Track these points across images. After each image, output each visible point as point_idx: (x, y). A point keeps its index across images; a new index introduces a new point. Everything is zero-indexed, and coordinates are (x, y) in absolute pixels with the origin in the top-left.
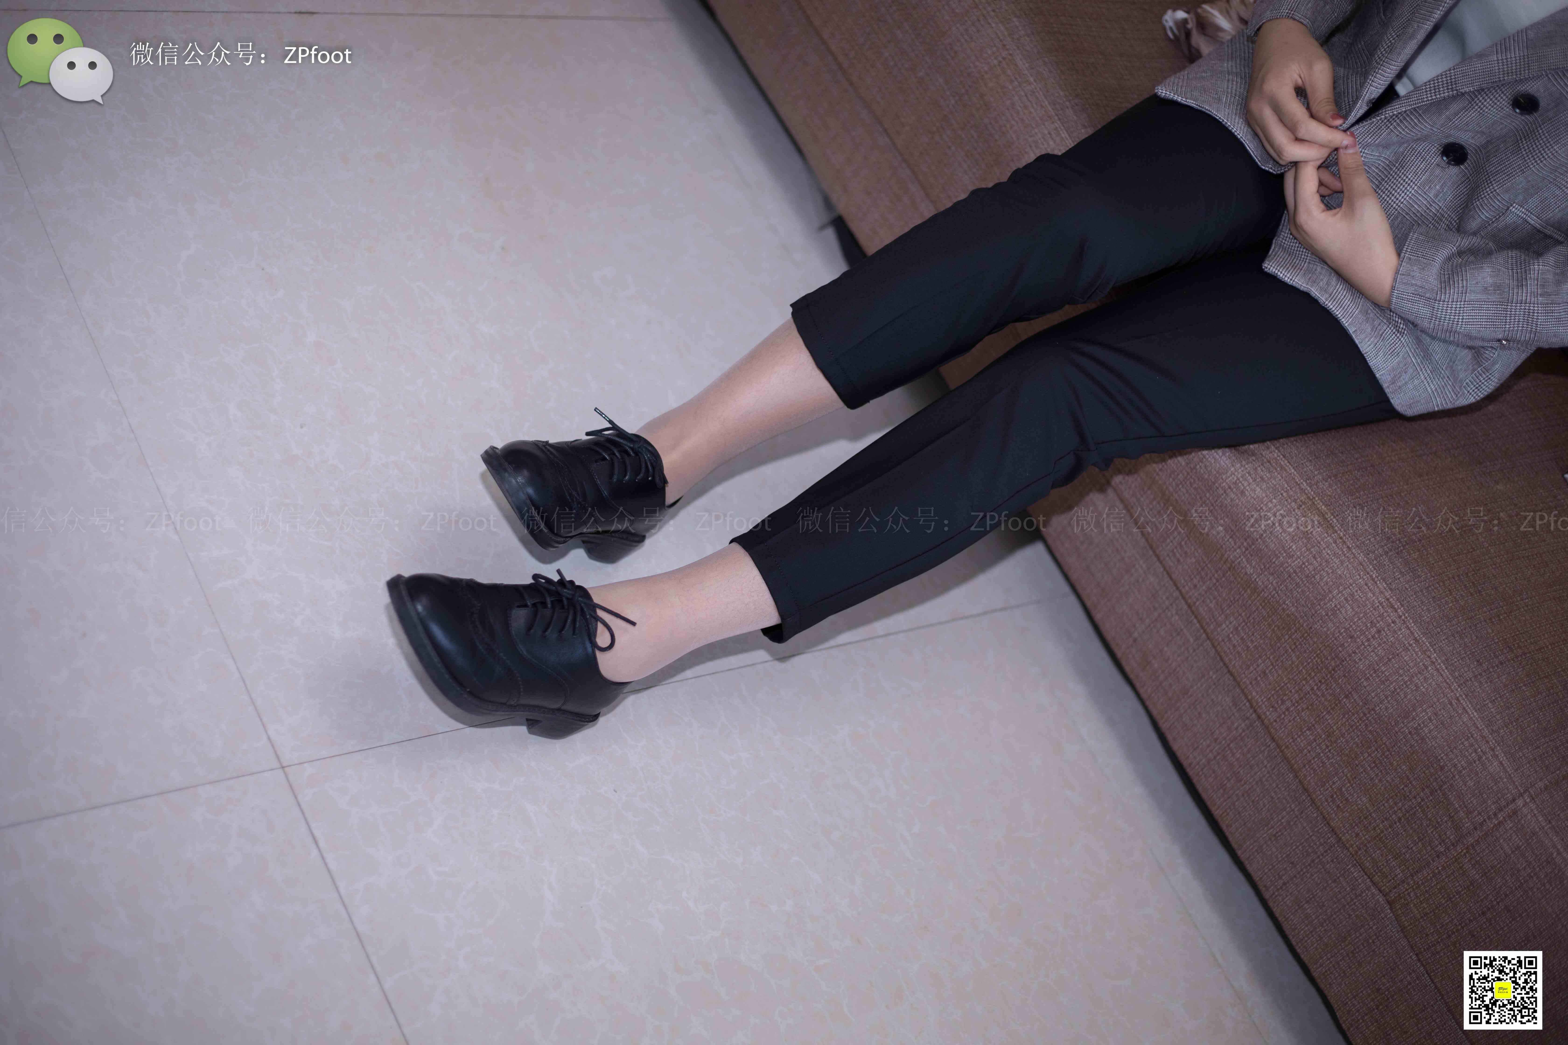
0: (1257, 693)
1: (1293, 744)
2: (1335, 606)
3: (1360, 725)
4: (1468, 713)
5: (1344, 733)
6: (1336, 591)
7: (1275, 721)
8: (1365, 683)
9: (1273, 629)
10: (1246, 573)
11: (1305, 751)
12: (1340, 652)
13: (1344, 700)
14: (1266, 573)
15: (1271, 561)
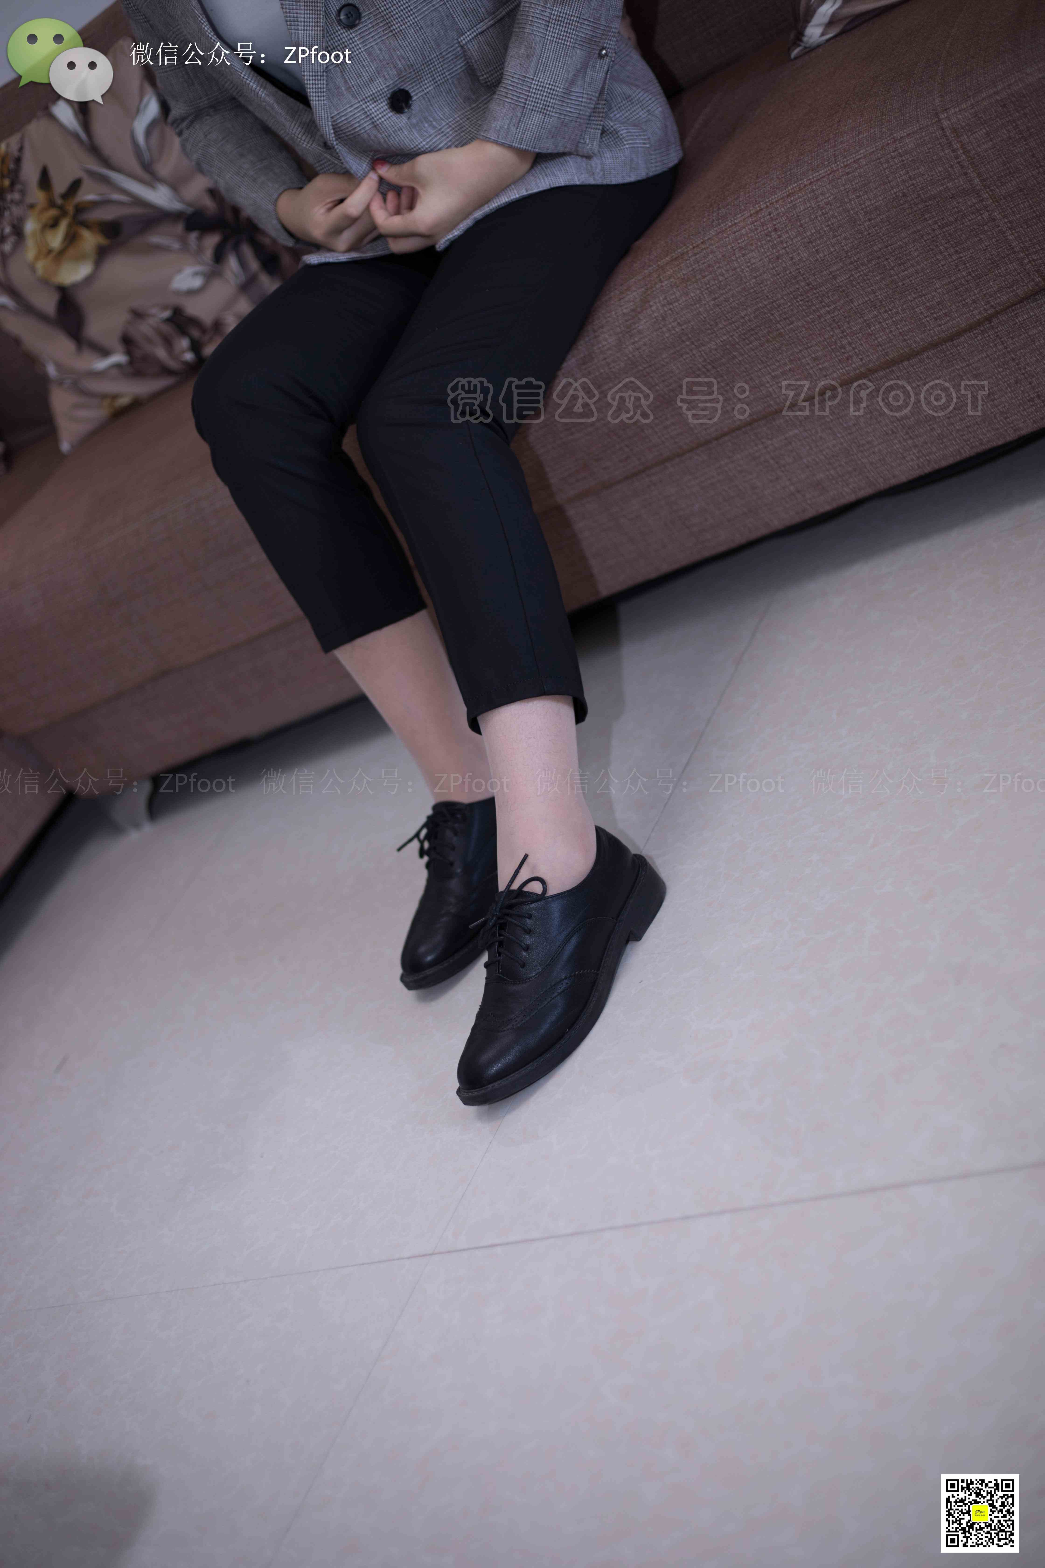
0: (834, 372)
1: (883, 347)
2: (748, 267)
3: (863, 271)
4: (860, 159)
5: (872, 290)
6: (735, 263)
7: (861, 360)
8: (821, 255)
9: (772, 338)
10: (716, 350)
11: (890, 335)
12: (790, 273)
13: (838, 281)
14: (715, 329)
15: (703, 321)
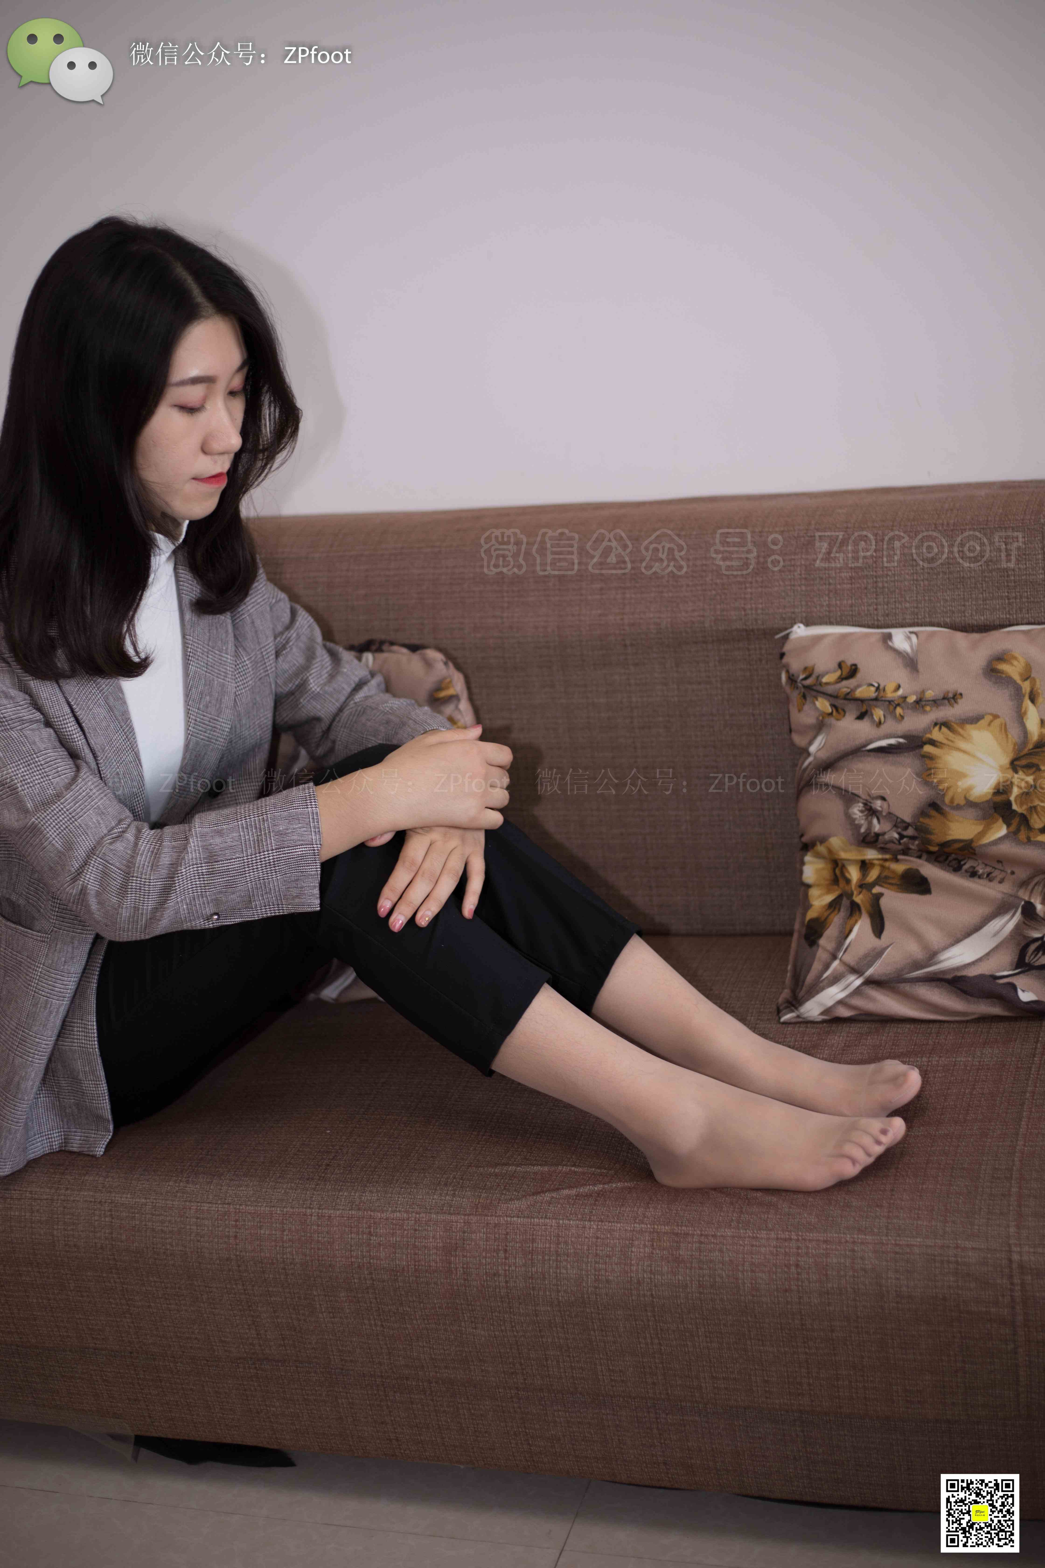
2: (752, 1284)
3: (863, 1337)
4: (914, 1245)
6: (740, 1273)
8: (831, 1308)
11: (854, 1395)
12: (792, 1308)
13: (834, 1335)
15: (678, 1305)
